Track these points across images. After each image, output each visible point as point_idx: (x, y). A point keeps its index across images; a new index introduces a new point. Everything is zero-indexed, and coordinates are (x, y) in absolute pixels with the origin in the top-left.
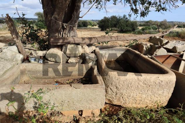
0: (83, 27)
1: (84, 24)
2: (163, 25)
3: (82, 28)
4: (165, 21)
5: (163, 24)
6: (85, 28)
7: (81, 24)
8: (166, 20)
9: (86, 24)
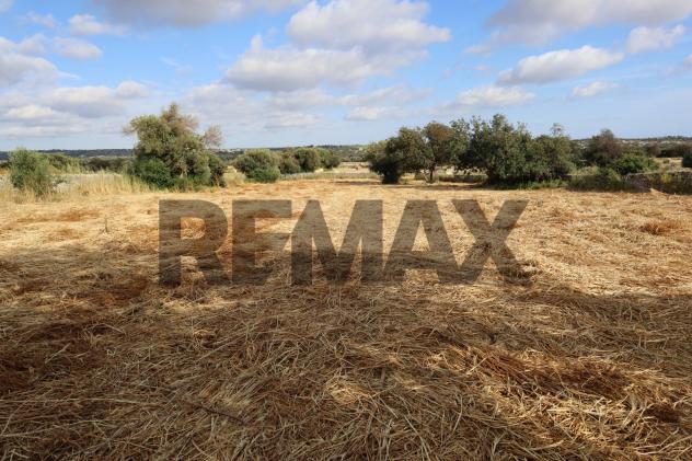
0: (302, 174)
1: (303, 160)
2: (602, 150)
3: (295, 175)
4: (608, 136)
5: (601, 146)
6: (309, 174)
7: (291, 161)
8: (608, 131)
9: (310, 160)
